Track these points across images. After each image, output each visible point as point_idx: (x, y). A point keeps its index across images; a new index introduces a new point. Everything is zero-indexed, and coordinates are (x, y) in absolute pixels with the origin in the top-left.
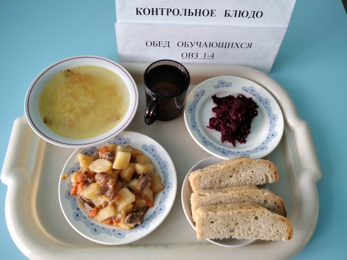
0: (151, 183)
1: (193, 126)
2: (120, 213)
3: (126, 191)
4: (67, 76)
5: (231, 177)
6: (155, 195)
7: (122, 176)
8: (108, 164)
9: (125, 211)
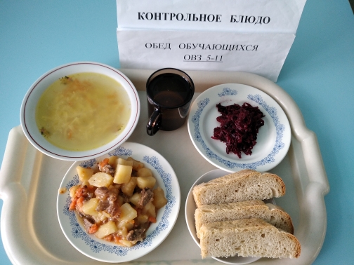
0: (154, 198)
1: (197, 137)
2: (121, 229)
3: (127, 206)
4: (65, 84)
5: (236, 191)
6: (157, 210)
7: (123, 191)
8: (108, 178)
9: (126, 227)
